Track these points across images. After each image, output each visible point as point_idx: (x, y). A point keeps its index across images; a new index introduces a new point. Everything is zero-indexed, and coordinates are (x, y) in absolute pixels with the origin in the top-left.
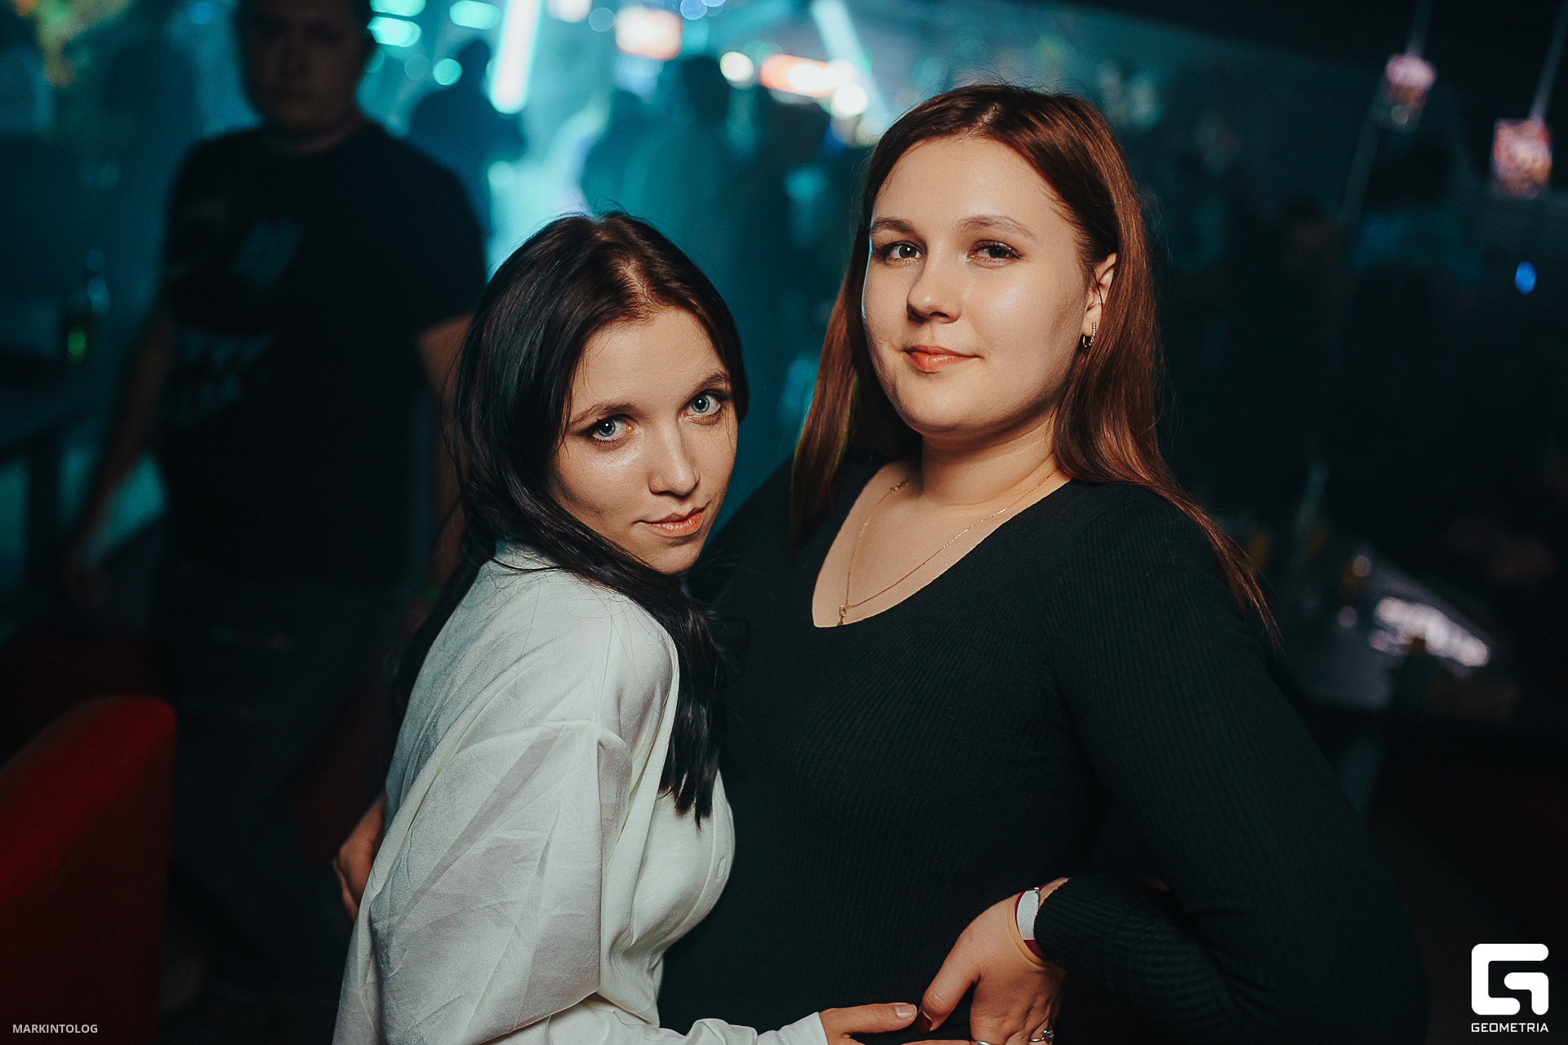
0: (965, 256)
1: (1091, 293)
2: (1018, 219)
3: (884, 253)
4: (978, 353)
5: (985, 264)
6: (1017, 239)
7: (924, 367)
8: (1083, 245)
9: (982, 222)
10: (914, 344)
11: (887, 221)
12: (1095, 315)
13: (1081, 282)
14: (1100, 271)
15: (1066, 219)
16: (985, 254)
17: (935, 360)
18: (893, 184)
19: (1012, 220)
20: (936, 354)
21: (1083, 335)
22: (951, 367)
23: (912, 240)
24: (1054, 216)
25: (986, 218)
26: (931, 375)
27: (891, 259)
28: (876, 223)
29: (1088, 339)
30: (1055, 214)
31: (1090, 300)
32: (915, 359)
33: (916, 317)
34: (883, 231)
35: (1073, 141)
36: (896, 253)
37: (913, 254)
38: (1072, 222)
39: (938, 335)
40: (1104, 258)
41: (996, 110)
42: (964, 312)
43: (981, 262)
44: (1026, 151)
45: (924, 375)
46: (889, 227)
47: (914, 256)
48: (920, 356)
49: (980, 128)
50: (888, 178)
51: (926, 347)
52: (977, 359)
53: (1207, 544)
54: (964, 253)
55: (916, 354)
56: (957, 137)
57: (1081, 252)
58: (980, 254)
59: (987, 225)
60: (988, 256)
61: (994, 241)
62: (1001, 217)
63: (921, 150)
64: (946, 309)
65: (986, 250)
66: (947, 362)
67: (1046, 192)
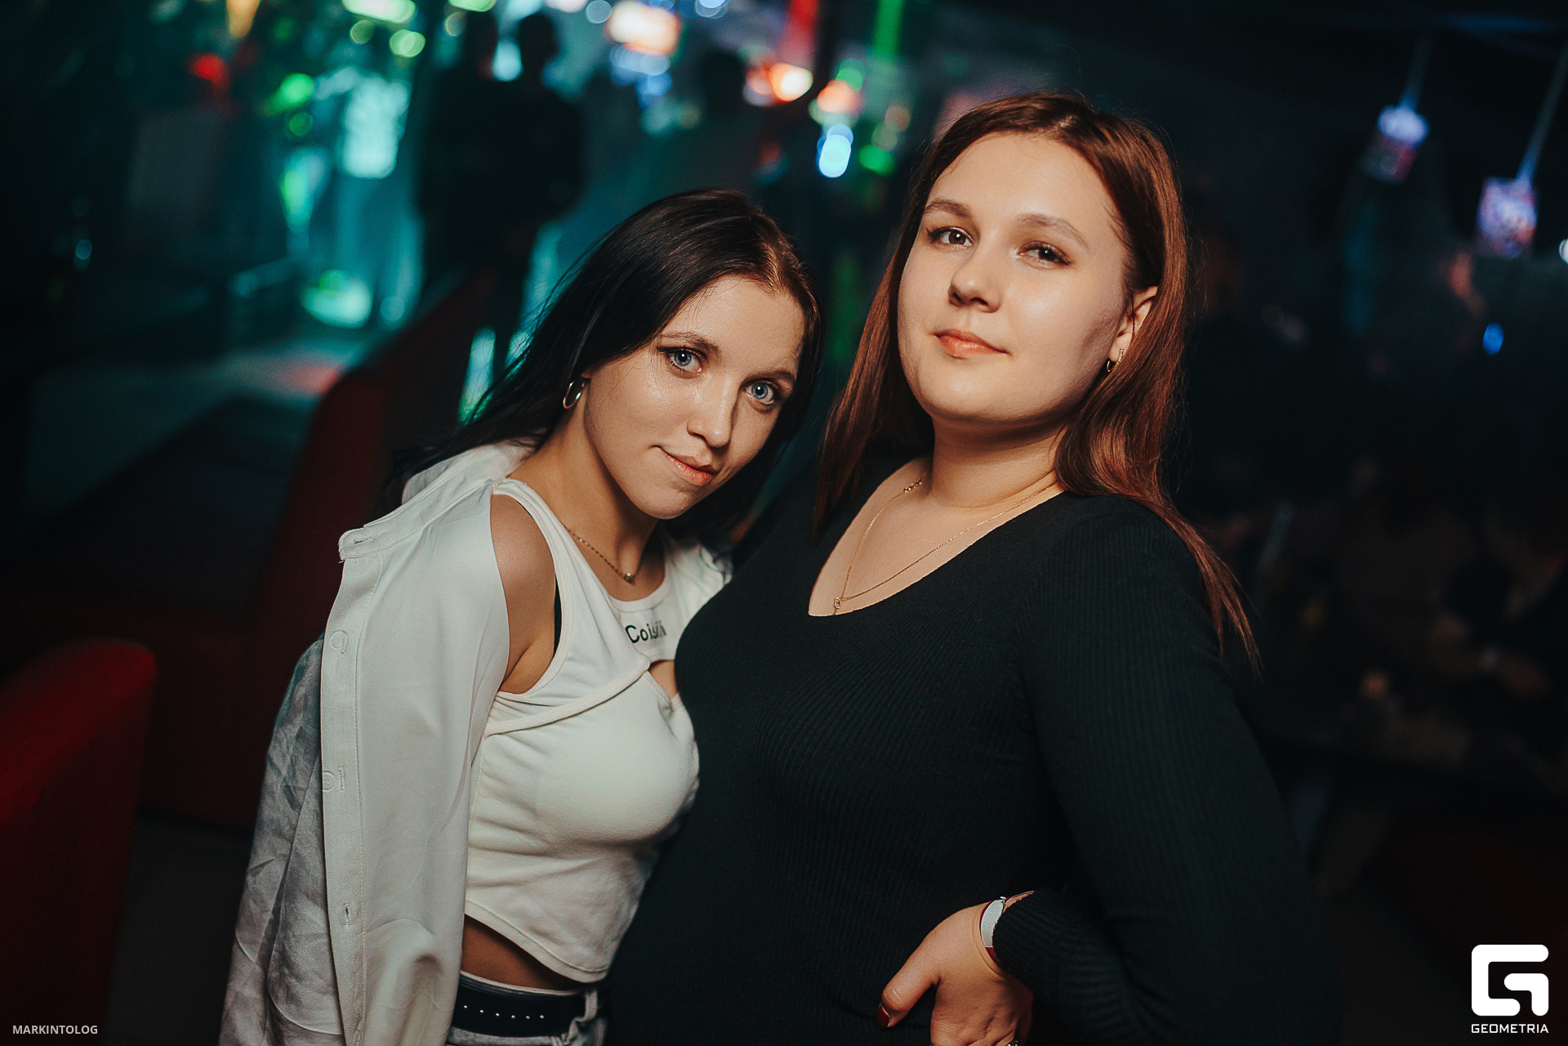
0: (1016, 251)
1: (1126, 319)
2: (1074, 224)
3: (935, 236)
4: (1008, 349)
5: (1034, 264)
6: (1070, 245)
7: (954, 352)
8: (1130, 268)
9: (1039, 221)
10: (948, 327)
11: (947, 203)
12: (1125, 342)
13: (1121, 305)
14: (1139, 299)
15: (1120, 239)
16: (1035, 254)
17: (966, 346)
18: (957, 170)
19: (1070, 226)
20: (968, 340)
21: (1108, 359)
22: (978, 356)
23: (967, 227)
24: (1108, 230)
25: (1044, 218)
26: (958, 361)
27: (941, 243)
28: (934, 203)
29: (1113, 364)
30: (1110, 230)
31: (1124, 326)
32: (945, 343)
33: (958, 299)
34: (940, 212)
35: (1140, 166)
36: (946, 239)
37: (962, 241)
38: (1126, 244)
39: (973, 321)
40: (1145, 289)
41: (1073, 119)
42: (1004, 306)
43: (1030, 261)
44: (1096, 161)
45: (951, 359)
46: (946, 209)
47: (962, 244)
48: (951, 340)
49: (1055, 132)
50: (955, 163)
51: (959, 331)
52: (1005, 355)
53: (1194, 566)
54: (1015, 248)
55: (946, 337)
56: (1031, 135)
57: (1125, 274)
58: (1031, 253)
59: (1044, 224)
60: (1037, 256)
61: (1047, 244)
62: (1059, 220)
63: (994, 141)
64: (987, 297)
65: (1037, 251)
66: (978, 350)
67: (1107, 207)
